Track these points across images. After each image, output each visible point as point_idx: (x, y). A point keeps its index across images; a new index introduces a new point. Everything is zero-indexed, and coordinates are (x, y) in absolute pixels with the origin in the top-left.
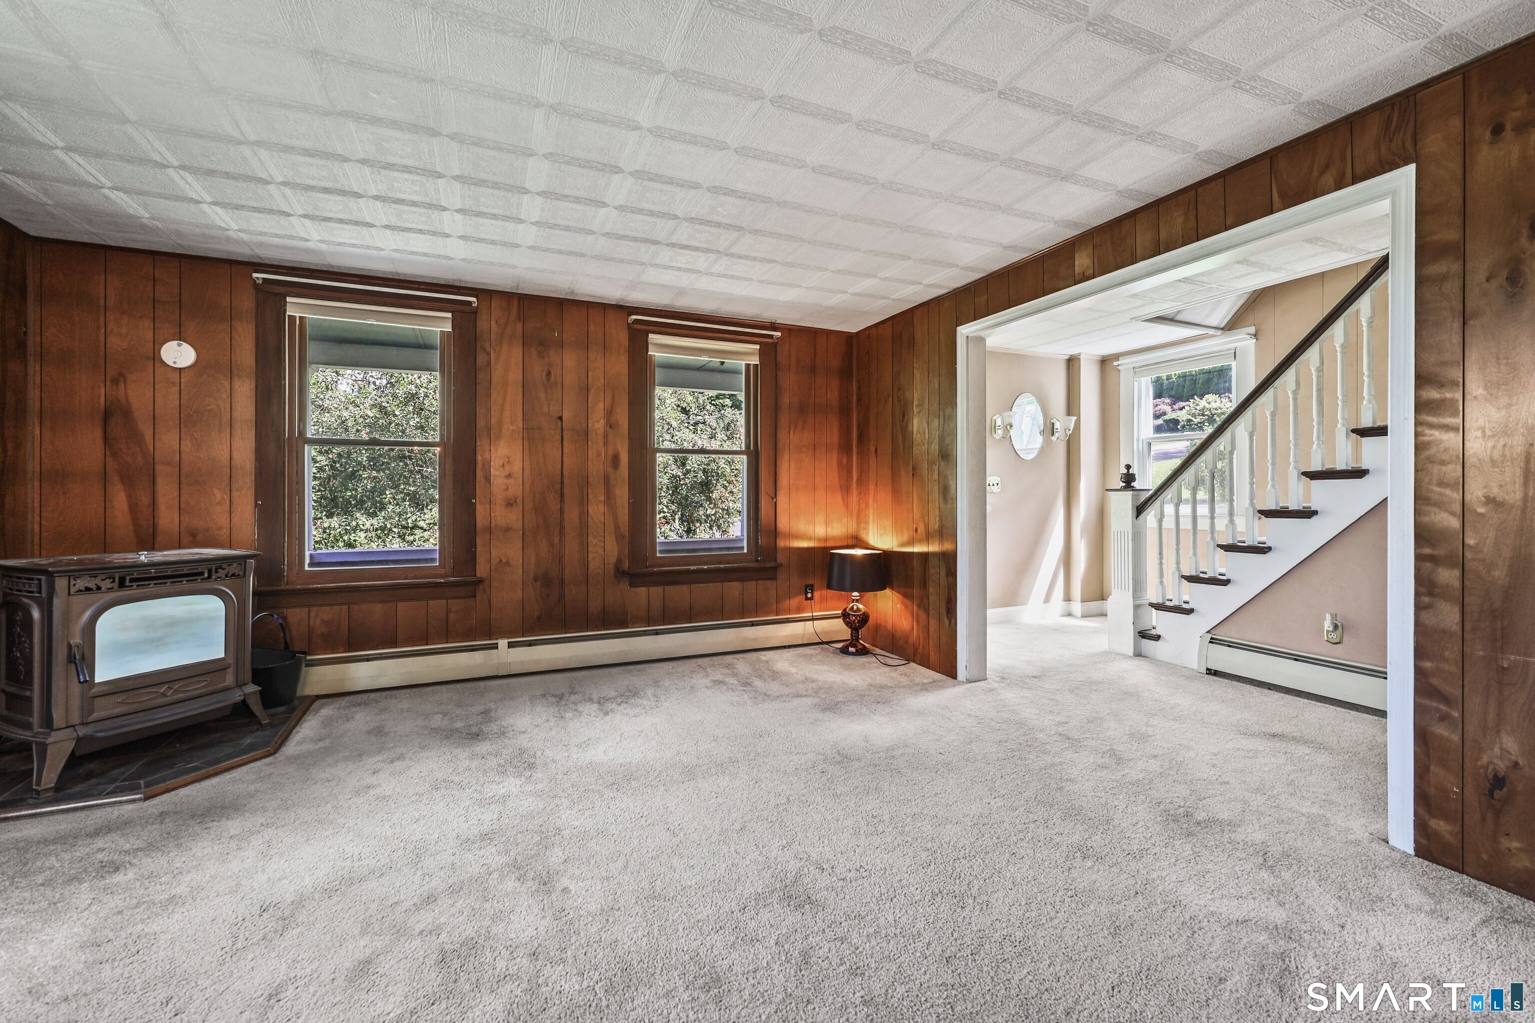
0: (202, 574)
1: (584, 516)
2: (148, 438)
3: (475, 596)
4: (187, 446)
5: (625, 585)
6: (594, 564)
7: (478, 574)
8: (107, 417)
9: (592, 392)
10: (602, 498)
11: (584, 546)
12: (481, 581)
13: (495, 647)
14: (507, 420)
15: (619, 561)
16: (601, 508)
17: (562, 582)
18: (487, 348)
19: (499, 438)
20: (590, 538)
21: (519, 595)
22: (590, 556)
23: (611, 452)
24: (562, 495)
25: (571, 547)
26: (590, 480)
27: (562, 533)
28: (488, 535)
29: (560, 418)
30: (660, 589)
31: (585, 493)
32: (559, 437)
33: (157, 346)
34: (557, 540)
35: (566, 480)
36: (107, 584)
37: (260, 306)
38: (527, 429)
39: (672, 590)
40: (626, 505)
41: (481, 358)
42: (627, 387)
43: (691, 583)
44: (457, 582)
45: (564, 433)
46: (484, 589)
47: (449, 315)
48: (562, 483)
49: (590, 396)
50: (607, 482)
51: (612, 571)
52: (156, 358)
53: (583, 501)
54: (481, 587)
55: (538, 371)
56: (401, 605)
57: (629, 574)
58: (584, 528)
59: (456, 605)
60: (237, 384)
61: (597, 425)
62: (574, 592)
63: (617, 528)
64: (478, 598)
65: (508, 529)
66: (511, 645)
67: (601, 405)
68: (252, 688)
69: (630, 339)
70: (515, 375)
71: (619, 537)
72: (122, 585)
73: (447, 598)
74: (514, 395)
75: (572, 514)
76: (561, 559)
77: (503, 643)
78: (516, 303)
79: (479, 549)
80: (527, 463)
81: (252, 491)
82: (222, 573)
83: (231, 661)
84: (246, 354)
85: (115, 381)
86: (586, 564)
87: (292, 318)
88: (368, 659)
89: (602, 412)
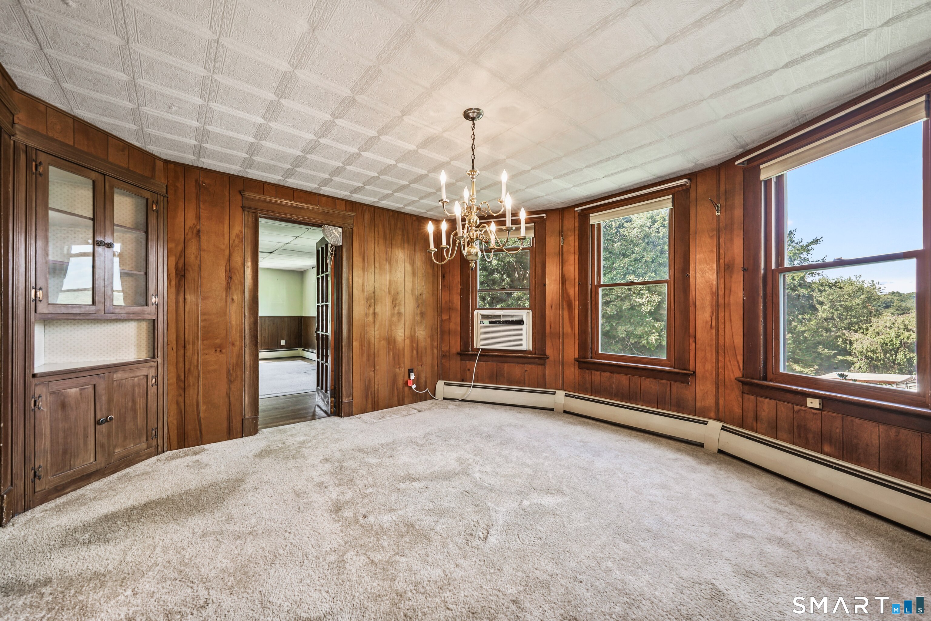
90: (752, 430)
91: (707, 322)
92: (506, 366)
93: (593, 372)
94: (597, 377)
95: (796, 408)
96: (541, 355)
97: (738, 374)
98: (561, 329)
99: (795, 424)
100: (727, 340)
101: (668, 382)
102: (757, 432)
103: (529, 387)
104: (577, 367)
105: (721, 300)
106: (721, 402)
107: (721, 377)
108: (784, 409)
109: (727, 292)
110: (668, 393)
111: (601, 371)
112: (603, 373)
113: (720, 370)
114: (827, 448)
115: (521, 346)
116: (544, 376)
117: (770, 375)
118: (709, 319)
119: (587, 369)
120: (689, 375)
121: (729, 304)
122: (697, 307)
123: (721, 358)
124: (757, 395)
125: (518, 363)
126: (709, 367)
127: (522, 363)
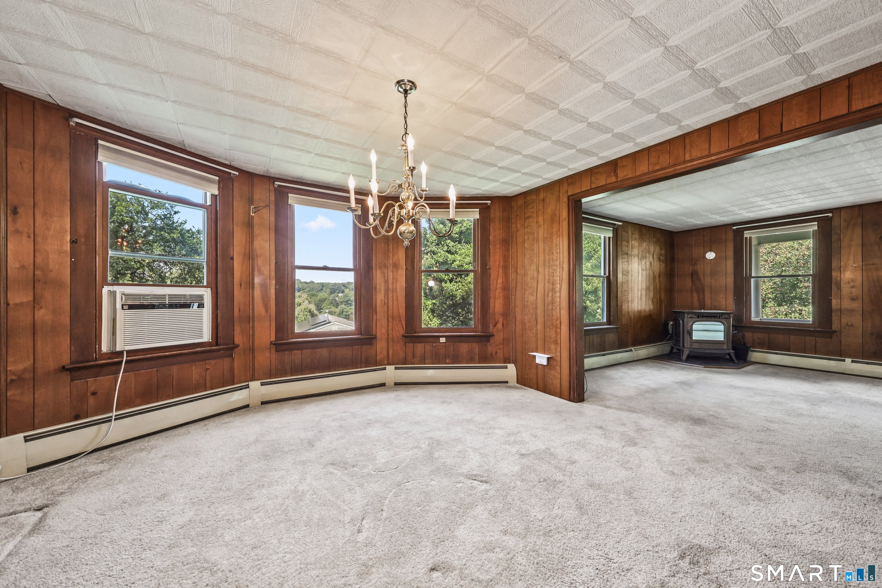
0: (718, 317)
2: (702, 279)
3: (832, 338)
4: (713, 281)
7: (833, 329)
8: (692, 275)
12: (835, 332)
13: (844, 361)
14: (851, 262)
19: (846, 270)
21: (860, 340)
28: (839, 313)
33: (705, 253)
36: (695, 317)
37: (735, 236)
38: (865, 265)
41: (835, 237)
46: (837, 336)
47: (816, 223)
52: (704, 257)
54: (835, 334)
55: (873, 237)
56: (791, 337)
59: (821, 340)
60: (728, 261)
65: (852, 311)
66: (853, 362)
68: (732, 351)
70: (857, 242)
72: (698, 317)
73: (815, 337)
74: (856, 251)
77: (848, 360)
78: (857, 209)
79: (835, 318)
80: (864, 280)
81: (733, 294)
82: (723, 317)
83: (726, 341)
84: (730, 253)
85: (694, 265)
87: (746, 238)
88: (776, 354)
90: (412, 364)
91: (382, 300)
92: (174, 370)
93: (293, 352)
94: (297, 356)
95: (434, 344)
96: (227, 344)
97: (402, 332)
98: (251, 312)
99: (434, 353)
100: (395, 312)
101: (360, 347)
102: (414, 364)
103: (212, 389)
104: (273, 351)
105: (390, 286)
106: (391, 352)
107: (390, 336)
108: (428, 347)
109: (395, 281)
110: (360, 355)
111: (302, 349)
112: (304, 351)
113: (390, 332)
114: (447, 361)
115: (201, 337)
116: (232, 369)
117: (418, 330)
118: (383, 298)
119: (285, 350)
120: (373, 338)
121: (396, 289)
122: (377, 290)
123: (390, 324)
124: (414, 342)
125: (193, 361)
126: (384, 331)
127: (201, 361)
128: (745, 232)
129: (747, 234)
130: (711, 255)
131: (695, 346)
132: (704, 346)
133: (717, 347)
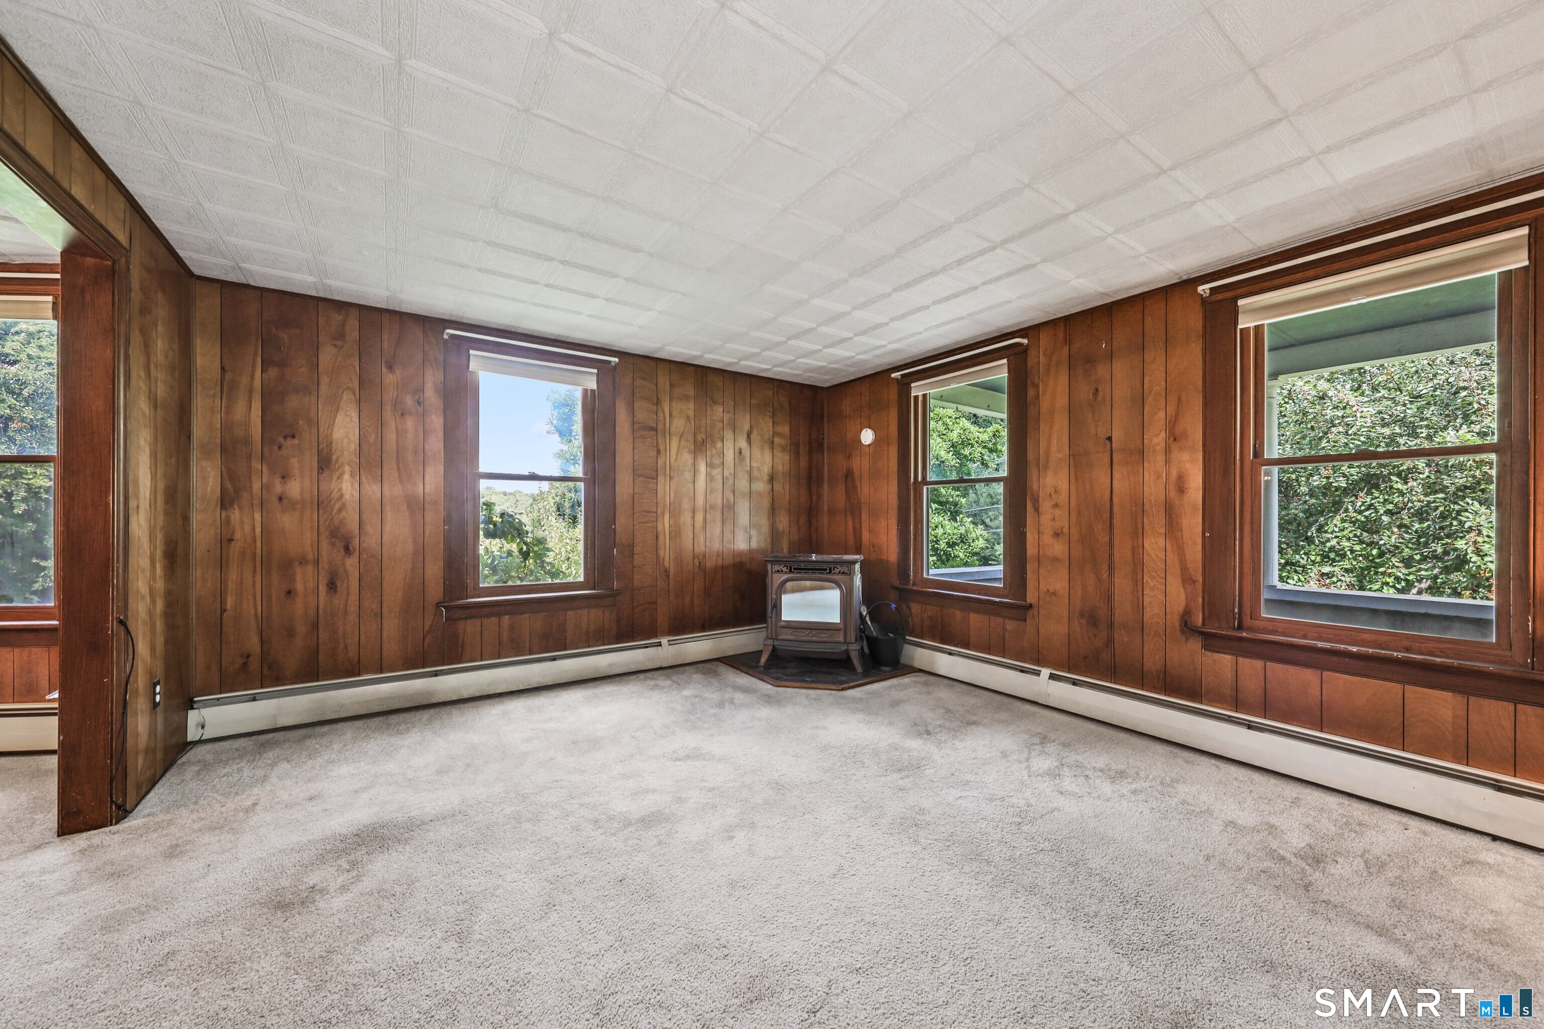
0: (826, 570)
1: (1137, 553)
2: (859, 487)
3: (1026, 621)
4: (872, 492)
5: (1195, 645)
6: (1153, 612)
7: (1028, 601)
8: (846, 477)
9: (1149, 401)
10: (1163, 531)
11: (1138, 584)
12: (1031, 606)
13: (1038, 673)
14: (1054, 449)
15: (1186, 614)
16: (1161, 542)
17: (1111, 625)
18: (1036, 381)
19: (1046, 467)
20: (1146, 578)
21: (1063, 629)
22: (1146, 599)
23: (1174, 473)
24: (1111, 525)
25: (1122, 583)
26: (1145, 508)
27: (1111, 569)
28: (1037, 564)
29: (1110, 439)
30: (1258, 664)
31: (1140, 525)
32: (1107, 460)
33: (858, 432)
34: (1105, 576)
35: (1116, 509)
36: (784, 570)
37: (899, 394)
38: (1074, 455)
39: (1277, 670)
40: (1199, 541)
41: (1031, 393)
42: (1200, 383)
43: (1322, 668)
44: (1011, 604)
45: (1114, 455)
46: (1033, 616)
48: (1111, 512)
49: (1146, 407)
50: (1170, 512)
51: (1177, 624)
52: (858, 440)
53: (1138, 533)
54: (1030, 612)
55: (1084, 391)
56: (972, 615)
57: (1202, 633)
58: (1138, 565)
59: (1010, 625)
61: (1156, 440)
62: (1126, 639)
63: (1184, 569)
64: (1028, 622)
65: (1055, 560)
66: (1052, 677)
67: (1162, 414)
68: (854, 646)
69: (1205, 318)
70: (1062, 401)
71: (1187, 580)
72: (791, 571)
73: (1005, 617)
74: (1061, 423)
75: (1122, 551)
76: (1109, 597)
77: (1046, 672)
78: (1062, 325)
79: (1030, 575)
80: (1073, 490)
81: (896, 519)
82: (837, 571)
83: (844, 625)
84: (894, 430)
85: (849, 457)
86: (1140, 608)
87: (916, 398)
88: (950, 652)
89: (1163, 422)
128: (913, 385)
129: (917, 389)
130: (867, 437)
131: (786, 635)
132: (803, 636)
133: (824, 637)
